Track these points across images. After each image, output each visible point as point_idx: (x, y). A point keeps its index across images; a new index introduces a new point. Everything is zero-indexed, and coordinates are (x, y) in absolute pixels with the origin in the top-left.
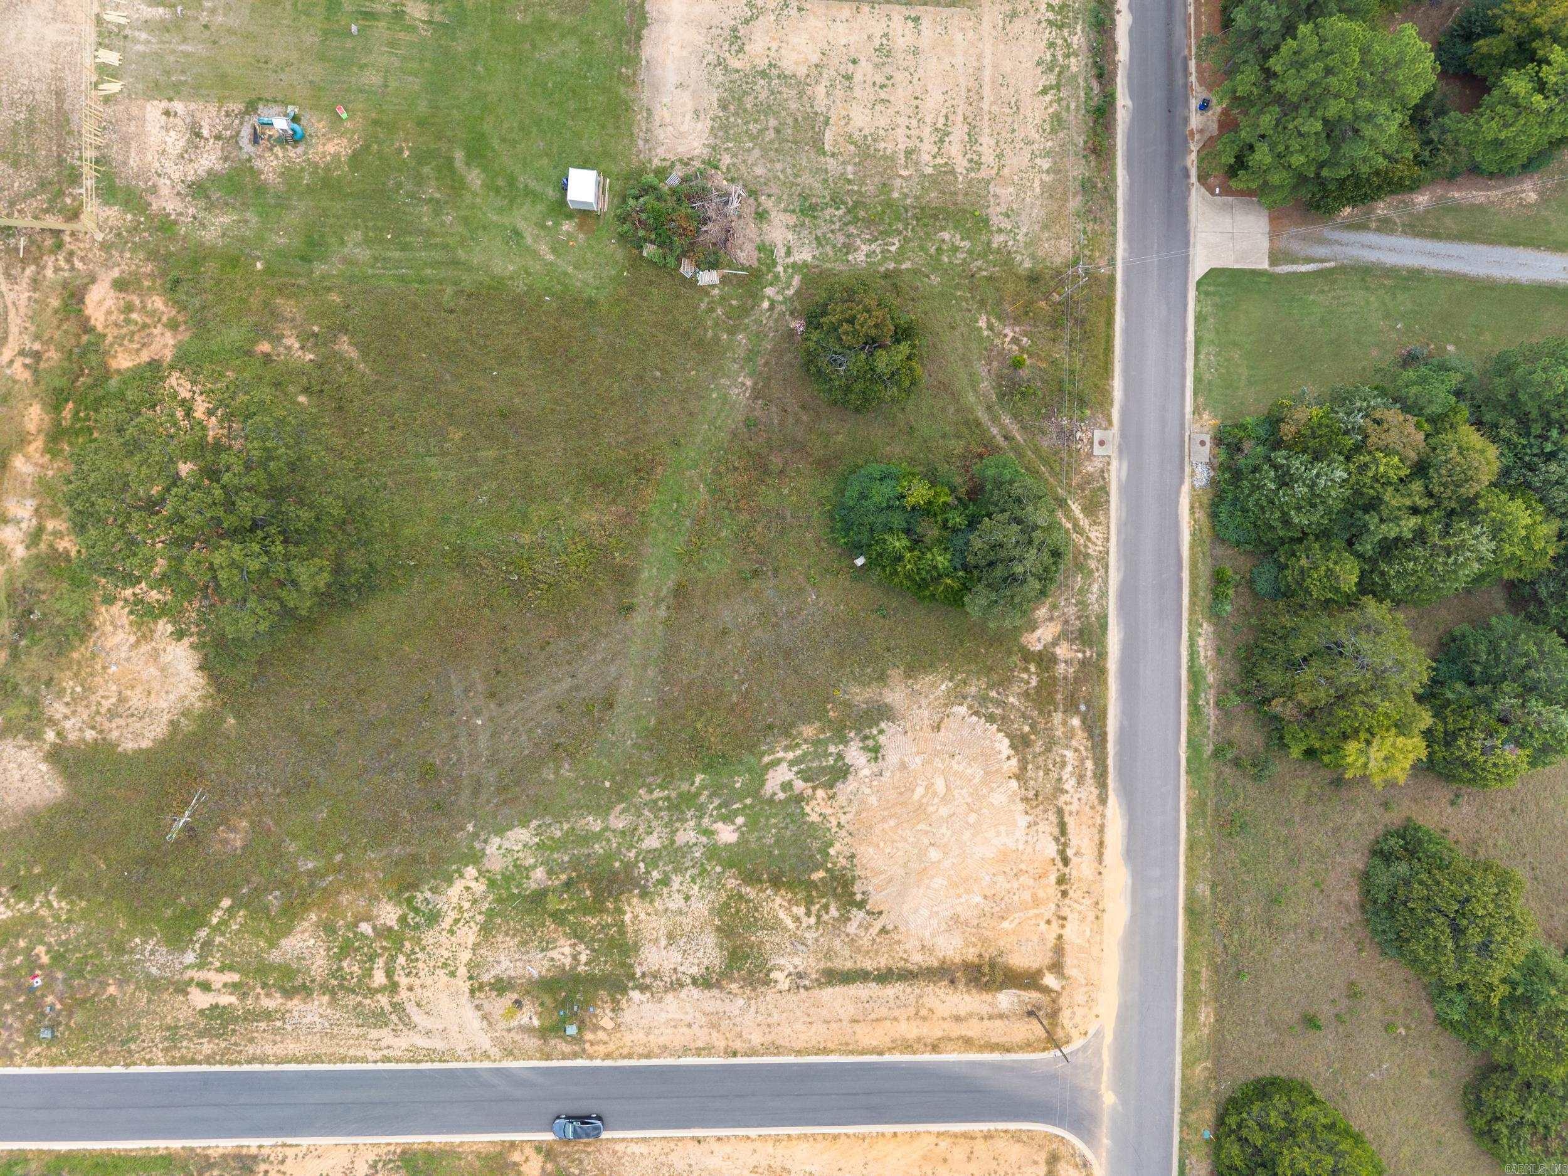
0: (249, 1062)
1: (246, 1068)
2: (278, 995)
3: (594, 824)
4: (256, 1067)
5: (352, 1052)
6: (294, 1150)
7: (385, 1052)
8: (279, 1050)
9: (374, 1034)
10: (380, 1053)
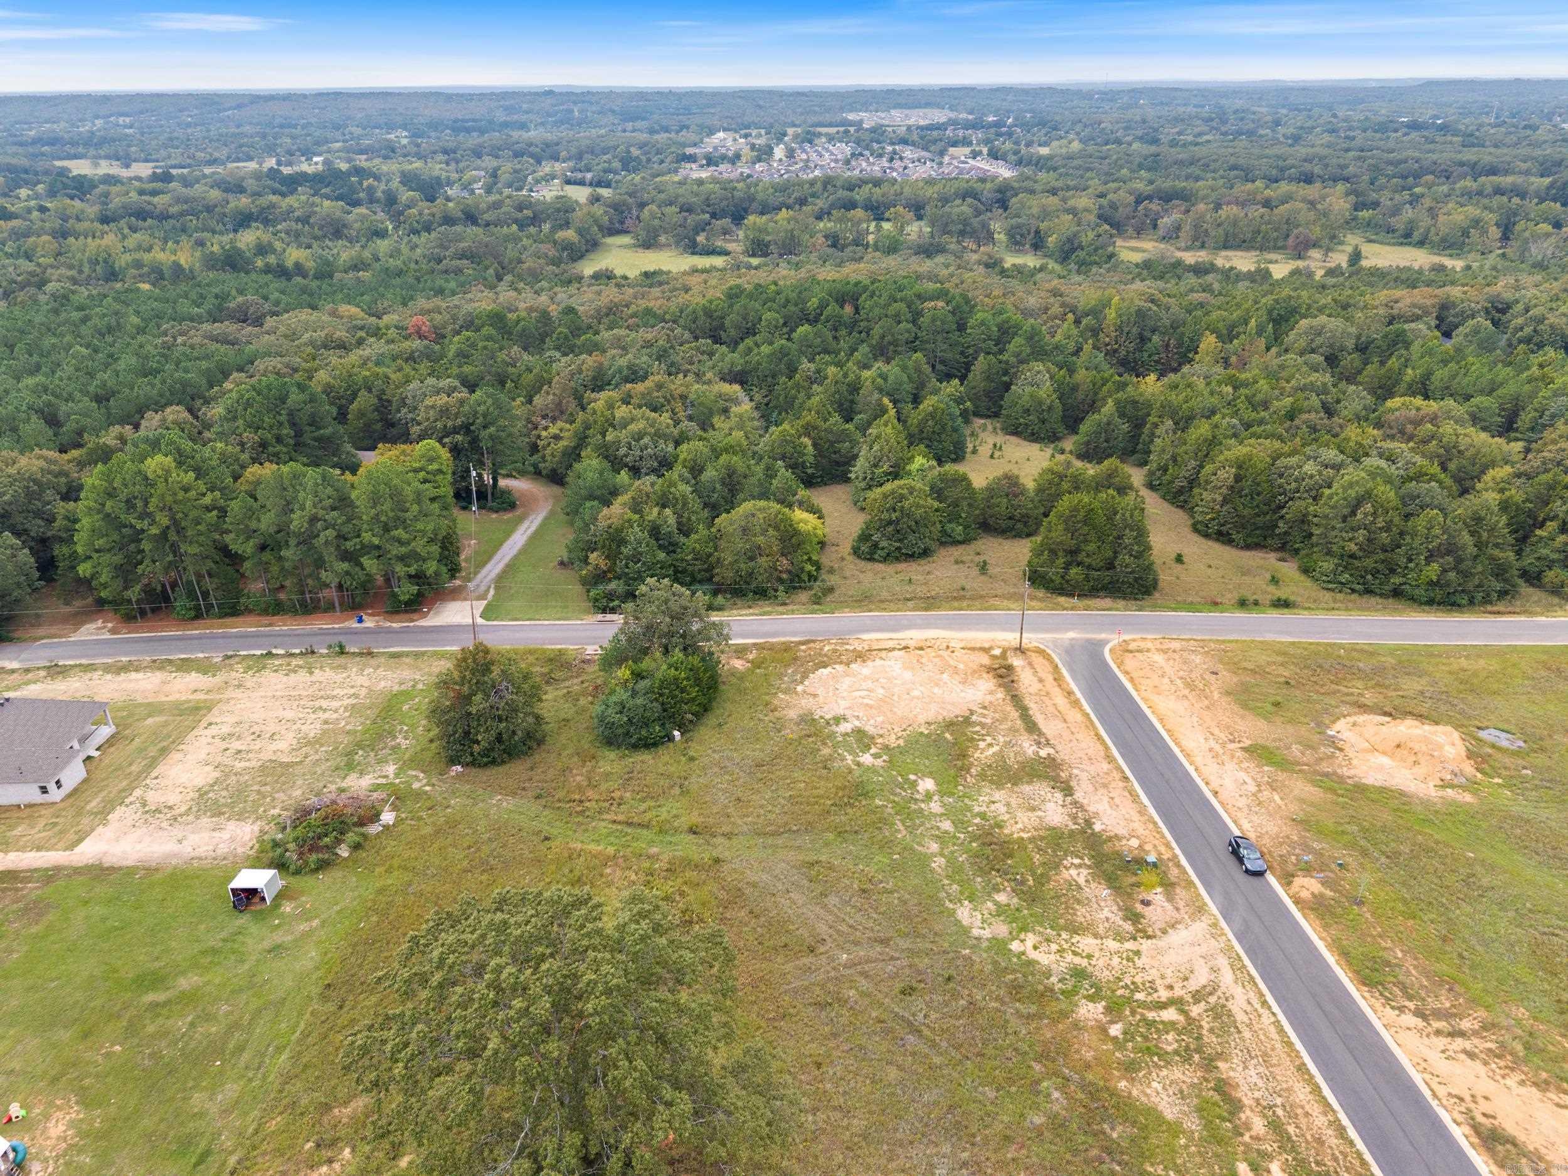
0: (1352, 1143)
1: (1360, 1145)
2: (1243, 1116)
3: (938, 863)
4: (1352, 1133)
5: (1276, 1037)
6: (1435, 1086)
7: (1258, 1006)
8: (1315, 1109)
9: (1240, 1017)
10: (1261, 1011)
